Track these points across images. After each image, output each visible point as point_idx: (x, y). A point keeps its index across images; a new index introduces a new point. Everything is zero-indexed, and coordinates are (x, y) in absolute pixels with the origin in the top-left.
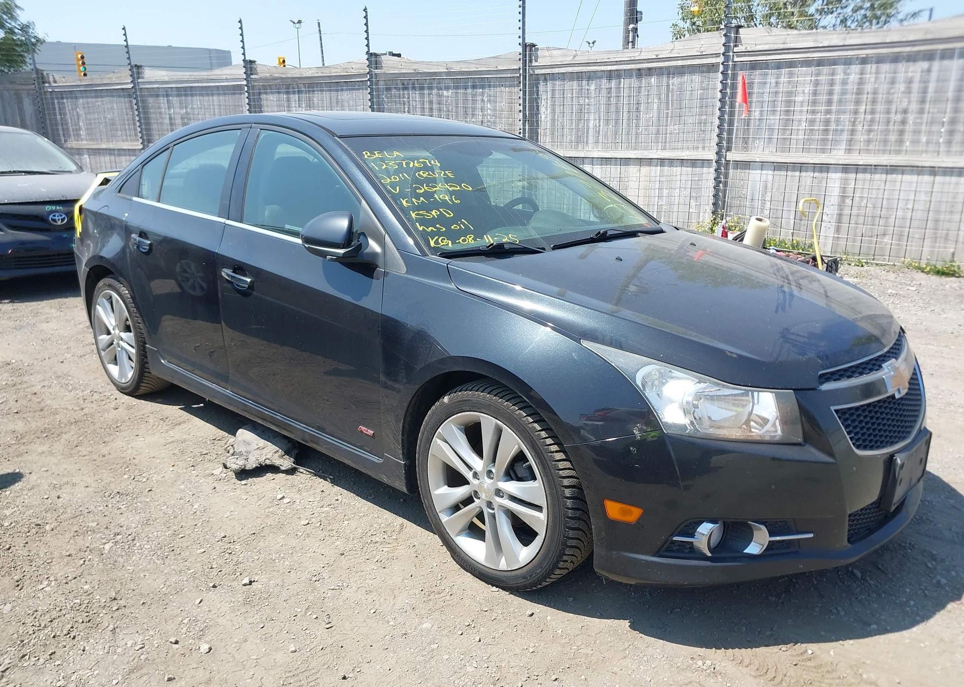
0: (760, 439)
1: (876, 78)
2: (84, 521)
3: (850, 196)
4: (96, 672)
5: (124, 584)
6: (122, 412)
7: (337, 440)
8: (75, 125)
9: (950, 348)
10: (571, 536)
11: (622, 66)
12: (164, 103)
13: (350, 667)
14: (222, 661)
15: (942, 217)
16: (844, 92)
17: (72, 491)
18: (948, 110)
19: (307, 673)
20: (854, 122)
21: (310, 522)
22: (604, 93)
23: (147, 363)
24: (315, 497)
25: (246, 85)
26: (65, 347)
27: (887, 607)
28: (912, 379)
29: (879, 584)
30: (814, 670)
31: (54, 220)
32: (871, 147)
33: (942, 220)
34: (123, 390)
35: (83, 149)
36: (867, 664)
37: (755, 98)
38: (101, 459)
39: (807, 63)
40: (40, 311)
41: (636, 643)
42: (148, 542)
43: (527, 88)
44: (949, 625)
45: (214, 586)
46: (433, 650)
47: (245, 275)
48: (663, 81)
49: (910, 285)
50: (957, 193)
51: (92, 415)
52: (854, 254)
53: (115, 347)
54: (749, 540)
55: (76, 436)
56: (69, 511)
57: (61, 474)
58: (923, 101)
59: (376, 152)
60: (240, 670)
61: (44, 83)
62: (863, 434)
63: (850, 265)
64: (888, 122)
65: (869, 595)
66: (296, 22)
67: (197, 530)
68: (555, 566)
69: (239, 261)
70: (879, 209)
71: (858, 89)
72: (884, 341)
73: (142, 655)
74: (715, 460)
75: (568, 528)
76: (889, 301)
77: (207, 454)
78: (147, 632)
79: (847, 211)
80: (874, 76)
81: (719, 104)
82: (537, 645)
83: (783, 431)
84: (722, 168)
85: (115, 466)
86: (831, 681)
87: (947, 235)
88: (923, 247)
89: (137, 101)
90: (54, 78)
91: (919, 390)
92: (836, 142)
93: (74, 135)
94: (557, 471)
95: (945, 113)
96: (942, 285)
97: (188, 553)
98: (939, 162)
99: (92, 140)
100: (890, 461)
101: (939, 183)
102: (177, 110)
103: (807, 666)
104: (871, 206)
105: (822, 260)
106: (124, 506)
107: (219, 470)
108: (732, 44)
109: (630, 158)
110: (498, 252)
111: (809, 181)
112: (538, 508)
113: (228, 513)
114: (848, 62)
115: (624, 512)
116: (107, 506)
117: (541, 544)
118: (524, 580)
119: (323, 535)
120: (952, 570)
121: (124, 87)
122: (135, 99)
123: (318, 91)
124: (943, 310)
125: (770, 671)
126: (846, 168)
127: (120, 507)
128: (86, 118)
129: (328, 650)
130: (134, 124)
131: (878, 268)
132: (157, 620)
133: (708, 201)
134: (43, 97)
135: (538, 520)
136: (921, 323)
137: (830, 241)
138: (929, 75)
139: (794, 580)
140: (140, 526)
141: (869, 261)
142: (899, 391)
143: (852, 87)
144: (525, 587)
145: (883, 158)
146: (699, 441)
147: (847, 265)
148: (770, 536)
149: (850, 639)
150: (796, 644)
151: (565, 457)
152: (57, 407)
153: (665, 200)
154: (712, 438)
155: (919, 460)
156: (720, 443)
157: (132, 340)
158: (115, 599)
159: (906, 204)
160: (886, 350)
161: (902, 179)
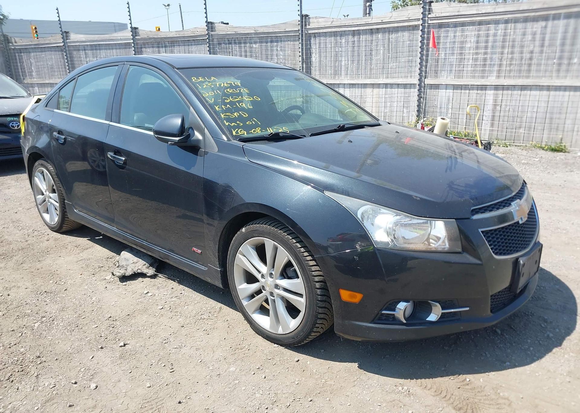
0: (435, 250)
1: (514, 32)
2: (23, 309)
3: (499, 105)
4: (24, 403)
5: (45, 348)
6: (52, 243)
7: (181, 257)
8: (29, 69)
9: (559, 195)
10: (320, 312)
11: (361, 27)
12: (83, 55)
13: (183, 396)
14: (104, 394)
15: (555, 116)
16: (495, 41)
17: (17, 291)
18: (557, 51)
19: (156, 401)
20: (501, 59)
21: (164, 307)
22: (350, 44)
23: (66, 212)
24: (167, 292)
25: (133, 43)
26: (18, 203)
27: (516, 352)
28: (530, 212)
29: (511, 338)
30: (471, 391)
31: (13, 126)
32: (512, 74)
33: (555, 118)
34: (53, 229)
35: (34, 84)
36: (503, 387)
37: (441, 46)
38: (36, 271)
39: (472, 24)
40: (5, 182)
41: (361, 377)
42: (62, 321)
43: (304, 42)
44: (554, 362)
45: (102, 348)
46: (236, 384)
47: (121, 156)
48: (386, 36)
49: (535, 158)
50: (564, 101)
51: (33, 245)
52: (502, 140)
53: (47, 203)
54: (429, 312)
55: (22, 258)
56: (15, 304)
57: (11, 281)
58: (542, 46)
59: (200, 78)
60: (115, 400)
61: (9, 43)
62: (499, 246)
63: (500, 146)
64: (522, 59)
65: (506, 345)
66: (166, 5)
67: (94, 313)
68: (311, 331)
69: (118, 147)
70: (517, 112)
71: (503, 39)
72: (512, 189)
73: (54, 391)
74: (410, 264)
75: (319, 307)
76: (523, 167)
77: (103, 267)
78: (58, 377)
79: (497, 114)
80: (512, 31)
81: (420, 50)
82: (300, 379)
83: (449, 245)
84: (422, 89)
85: (45, 275)
86: (480, 398)
87: (558, 127)
88: (543, 135)
89: (66, 53)
90: (15, 40)
91: (535, 218)
92: (491, 72)
93: (29, 75)
94: (311, 272)
95: (556, 53)
96: (555, 157)
97: (87, 328)
98: (552, 83)
99: (40, 78)
100: (516, 262)
101: (553, 96)
102: (91, 59)
103: (466, 389)
104: (512, 110)
105: (481, 143)
106: (49, 300)
107: (109, 277)
108: (427, 13)
109: (367, 84)
110: (276, 138)
111: (475, 95)
112: (301, 295)
113: (113, 303)
114: (497, 22)
115: (351, 296)
116: (38, 300)
117: (303, 317)
118: (293, 340)
119: (171, 315)
120: (557, 328)
121: (58, 45)
122: (65, 52)
123: (177, 45)
124: (555, 172)
125: (443, 392)
126: (496, 88)
127: (46, 300)
128: (36, 64)
129: (170, 386)
130: (65, 68)
131: (516, 147)
132: (65, 370)
133: (414, 110)
134: (9, 52)
135: (301, 302)
136: (542, 180)
137: (488, 132)
138: (546, 30)
139: (460, 336)
140: (58, 312)
141: (511, 144)
142: (521, 219)
143: (500, 38)
144: (294, 344)
145: (518, 81)
146: (396, 252)
147: (498, 147)
148: (442, 310)
149: (493, 371)
150: (459, 375)
151: (315, 264)
152: (11, 240)
153: (388, 109)
154: (404, 250)
155: (535, 261)
156: (410, 253)
157: (57, 198)
158: (39, 357)
159: (533, 109)
160: (514, 194)
161: (530, 94)
